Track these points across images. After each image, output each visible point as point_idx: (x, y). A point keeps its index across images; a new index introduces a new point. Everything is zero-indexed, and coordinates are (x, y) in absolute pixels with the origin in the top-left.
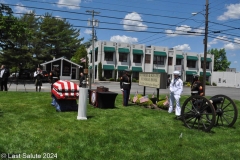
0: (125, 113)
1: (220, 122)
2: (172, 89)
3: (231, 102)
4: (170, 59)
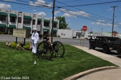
0: (4, 53)
1: (57, 55)
2: (33, 38)
3: (62, 45)
4: (34, 21)
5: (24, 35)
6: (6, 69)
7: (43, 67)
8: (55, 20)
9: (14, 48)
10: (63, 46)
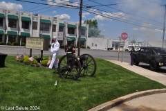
0: (14, 71)
1: (85, 74)
3: (93, 59)
4: (54, 26)
5: (41, 46)
7: (67, 91)
8: (83, 25)
10: (94, 61)
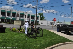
0: (9, 34)
1: (39, 35)
3: (42, 29)
4: (26, 16)
5: (20, 24)
6: (10, 43)
7: (31, 43)
8: (38, 15)
9: (15, 31)
